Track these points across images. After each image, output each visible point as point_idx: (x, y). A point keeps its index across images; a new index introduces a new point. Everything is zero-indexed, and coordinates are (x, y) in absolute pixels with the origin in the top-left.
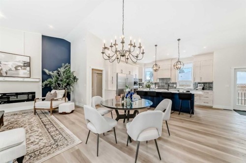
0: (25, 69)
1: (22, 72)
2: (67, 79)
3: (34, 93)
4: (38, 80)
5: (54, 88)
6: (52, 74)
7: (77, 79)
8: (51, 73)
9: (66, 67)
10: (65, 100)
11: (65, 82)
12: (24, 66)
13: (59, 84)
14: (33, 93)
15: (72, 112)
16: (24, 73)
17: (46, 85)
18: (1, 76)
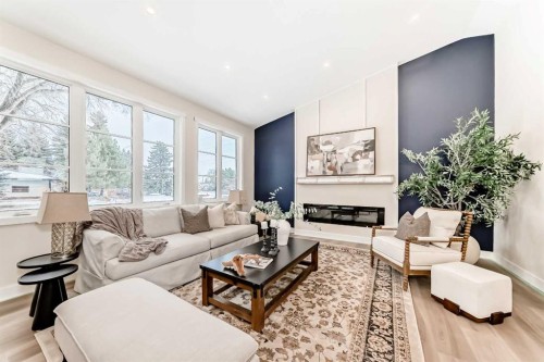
0: (366, 157)
1: (363, 165)
2: (477, 170)
3: (383, 209)
4: (389, 180)
5: (427, 202)
6: (423, 159)
7: (531, 169)
8: (420, 156)
9: (473, 126)
10: (463, 249)
11: (467, 182)
12: (366, 151)
13: (443, 190)
14: (381, 211)
15: (497, 319)
16: (366, 166)
17: (406, 191)
18: (335, 174)
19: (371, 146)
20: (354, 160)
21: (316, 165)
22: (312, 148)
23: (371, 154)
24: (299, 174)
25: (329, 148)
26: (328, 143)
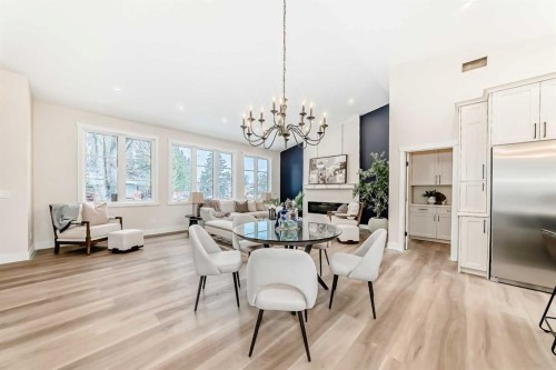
0: (341, 173)
12: (341, 169)
16: (341, 178)
18: (324, 183)
19: (345, 166)
20: (335, 174)
21: (314, 177)
22: (313, 167)
23: (344, 171)
24: (305, 182)
25: (322, 166)
26: (321, 163)
